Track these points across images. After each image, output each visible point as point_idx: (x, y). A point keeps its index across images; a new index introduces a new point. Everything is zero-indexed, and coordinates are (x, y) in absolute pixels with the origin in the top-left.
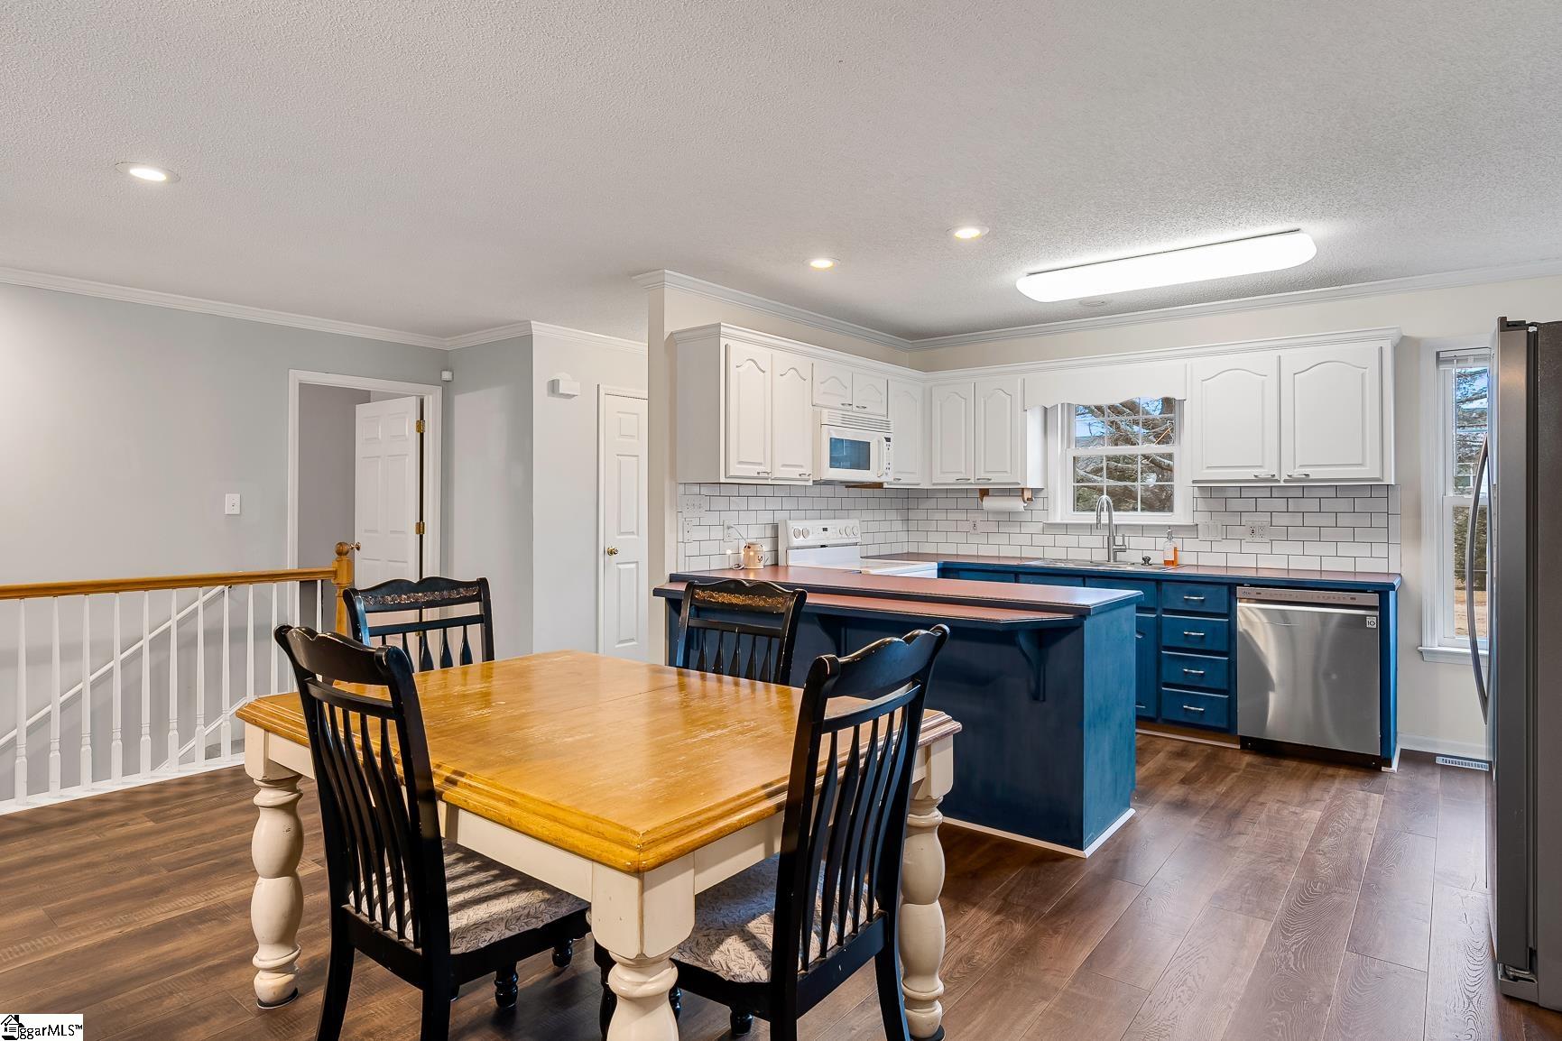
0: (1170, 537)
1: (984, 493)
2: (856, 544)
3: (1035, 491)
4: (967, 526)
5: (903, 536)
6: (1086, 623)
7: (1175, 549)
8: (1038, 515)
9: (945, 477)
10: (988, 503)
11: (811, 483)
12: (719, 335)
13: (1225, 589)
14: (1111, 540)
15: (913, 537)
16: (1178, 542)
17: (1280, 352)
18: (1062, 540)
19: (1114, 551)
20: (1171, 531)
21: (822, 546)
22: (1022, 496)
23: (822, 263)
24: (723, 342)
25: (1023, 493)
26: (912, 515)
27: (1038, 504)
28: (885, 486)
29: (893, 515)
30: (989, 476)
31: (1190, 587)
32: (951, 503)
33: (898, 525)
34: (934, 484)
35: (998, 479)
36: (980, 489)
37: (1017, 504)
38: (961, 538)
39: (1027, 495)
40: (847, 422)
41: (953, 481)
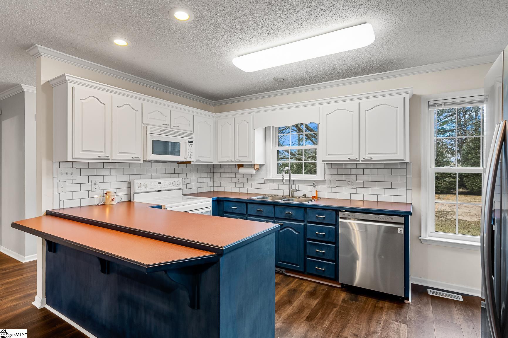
0: (314, 186)
1: (240, 166)
2: (181, 189)
3: (261, 166)
4: (235, 180)
5: (211, 184)
6: (222, 260)
7: (316, 191)
8: (263, 176)
9: (222, 159)
10: (242, 170)
11: (142, 162)
12: (66, 82)
13: (334, 212)
14: (290, 187)
15: (215, 184)
16: (317, 188)
17: (359, 101)
18: (273, 186)
19: (292, 192)
20: (315, 183)
21: (158, 191)
22: (254, 167)
23: (120, 42)
24: (70, 85)
25: (254, 166)
26: (215, 175)
27: (263, 171)
28: (192, 163)
29: (205, 175)
30: (240, 158)
31: (319, 211)
32: (229, 170)
33: (208, 180)
34: (219, 162)
35: (244, 160)
36: (238, 164)
37: (252, 171)
38: (233, 185)
39: (256, 167)
40: (163, 132)
41: (226, 161)
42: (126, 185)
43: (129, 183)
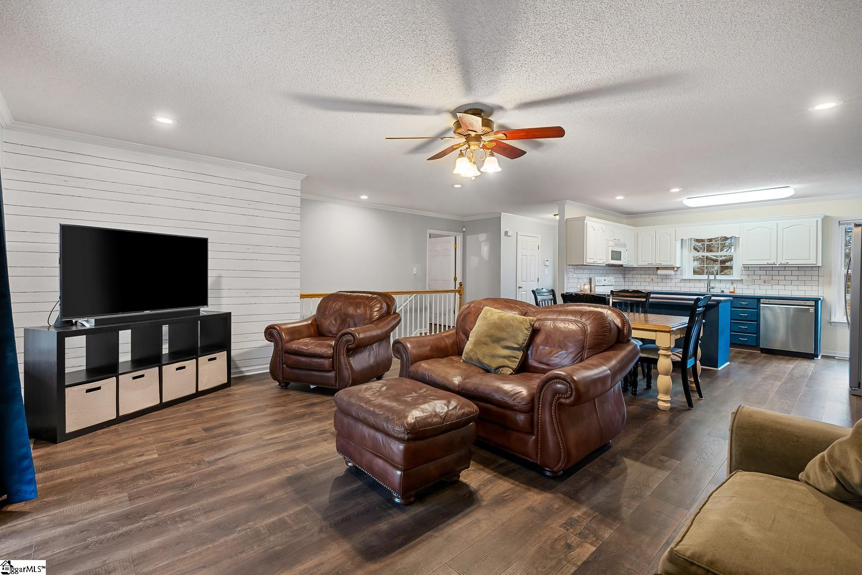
0: (732, 283)
1: (658, 268)
2: (612, 285)
3: (678, 268)
4: (649, 280)
5: (623, 283)
6: (720, 305)
7: (734, 288)
8: (679, 276)
9: (643, 262)
10: (659, 272)
11: (605, 265)
12: (585, 219)
13: (756, 300)
14: (709, 284)
15: (626, 283)
16: (735, 285)
17: (777, 222)
18: (688, 284)
19: (709, 288)
20: (732, 282)
21: (604, 286)
22: (674, 269)
23: (620, 198)
24: (585, 222)
26: (627, 276)
27: (679, 272)
28: (624, 266)
29: (620, 276)
30: (661, 263)
31: (742, 299)
32: (643, 272)
33: (622, 280)
34: (639, 265)
35: (665, 263)
37: (672, 272)
38: (647, 284)
39: (675, 269)
40: (616, 245)
41: (646, 264)
42: (588, 281)
43: (590, 279)
